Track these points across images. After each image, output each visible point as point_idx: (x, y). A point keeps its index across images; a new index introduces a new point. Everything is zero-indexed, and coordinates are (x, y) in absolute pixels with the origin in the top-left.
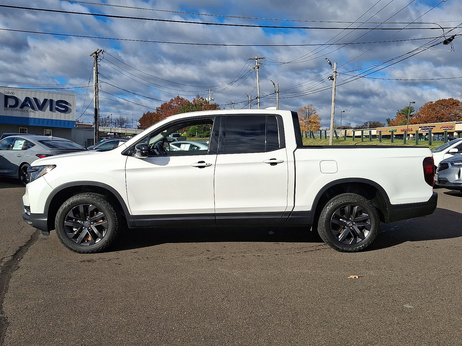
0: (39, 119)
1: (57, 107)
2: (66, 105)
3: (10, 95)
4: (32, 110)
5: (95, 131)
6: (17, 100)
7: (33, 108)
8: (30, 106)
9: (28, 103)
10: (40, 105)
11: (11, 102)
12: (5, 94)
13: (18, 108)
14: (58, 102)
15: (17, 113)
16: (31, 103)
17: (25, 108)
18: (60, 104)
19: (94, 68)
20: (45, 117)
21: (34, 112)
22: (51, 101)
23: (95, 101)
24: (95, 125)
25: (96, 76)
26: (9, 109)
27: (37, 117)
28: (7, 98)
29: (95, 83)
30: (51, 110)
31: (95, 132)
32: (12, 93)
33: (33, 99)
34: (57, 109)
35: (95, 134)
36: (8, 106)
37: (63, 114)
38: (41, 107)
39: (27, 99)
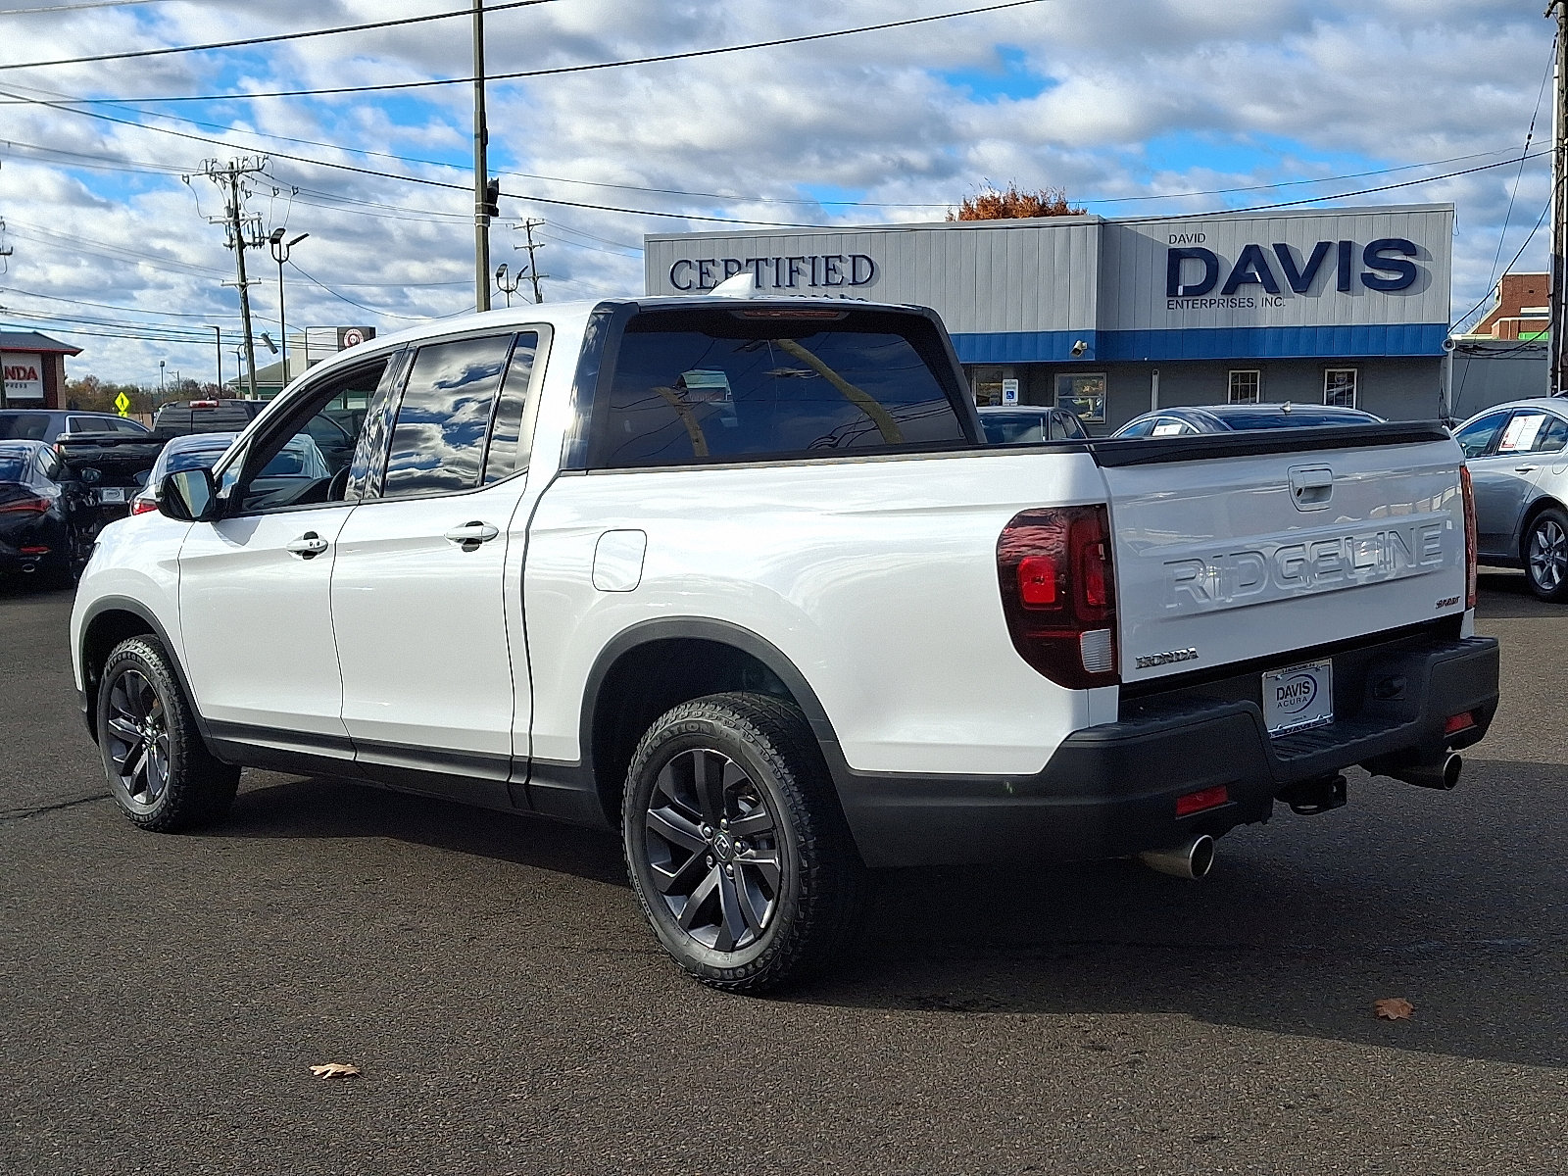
0: (1297, 331)
1: (1368, 270)
2: (1410, 259)
3: (1188, 246)
4: (1269, 296)
5: (1550, 357)
6: (1211, 260)
7: (1272, 287)
8: (1260, 280)
9: (1252, 269)
10: (1301, 270)
11: (1193, 273)
12: (1172, 246)
13: (1217, 294)
14: (1372, 252)
15: (1211, 315)
16: (1263, 267)
17: (1244, 291)
18: (1383, 255)
19: (1556, 67)
20: (1322, 319)
21: (1278, 302)
22: (1346, 248)
23: (1557, 219)
24: (1552, 333)
25: (1561, 108)
26: (1185, 303)
27: (1287, 321)
28: (1176, 257)
29: (1558, 139)
30: (1344, 285)
31: (1550, 366)
32: (1197, 238)
33: (1273, 249)
34: (1369, 281)
35: (1550, 373)
36: (1180, 291)
37: (1393, 299)
38: (1303, 282)
39: (1252, 253)
